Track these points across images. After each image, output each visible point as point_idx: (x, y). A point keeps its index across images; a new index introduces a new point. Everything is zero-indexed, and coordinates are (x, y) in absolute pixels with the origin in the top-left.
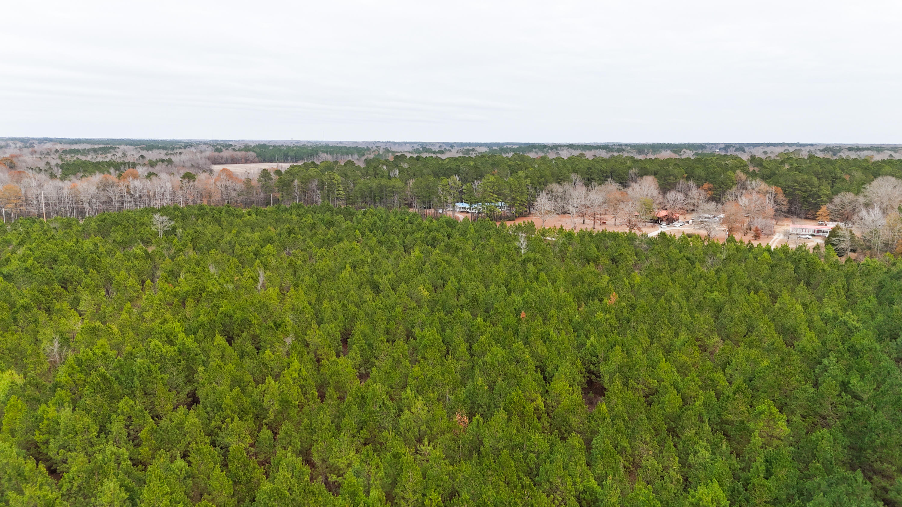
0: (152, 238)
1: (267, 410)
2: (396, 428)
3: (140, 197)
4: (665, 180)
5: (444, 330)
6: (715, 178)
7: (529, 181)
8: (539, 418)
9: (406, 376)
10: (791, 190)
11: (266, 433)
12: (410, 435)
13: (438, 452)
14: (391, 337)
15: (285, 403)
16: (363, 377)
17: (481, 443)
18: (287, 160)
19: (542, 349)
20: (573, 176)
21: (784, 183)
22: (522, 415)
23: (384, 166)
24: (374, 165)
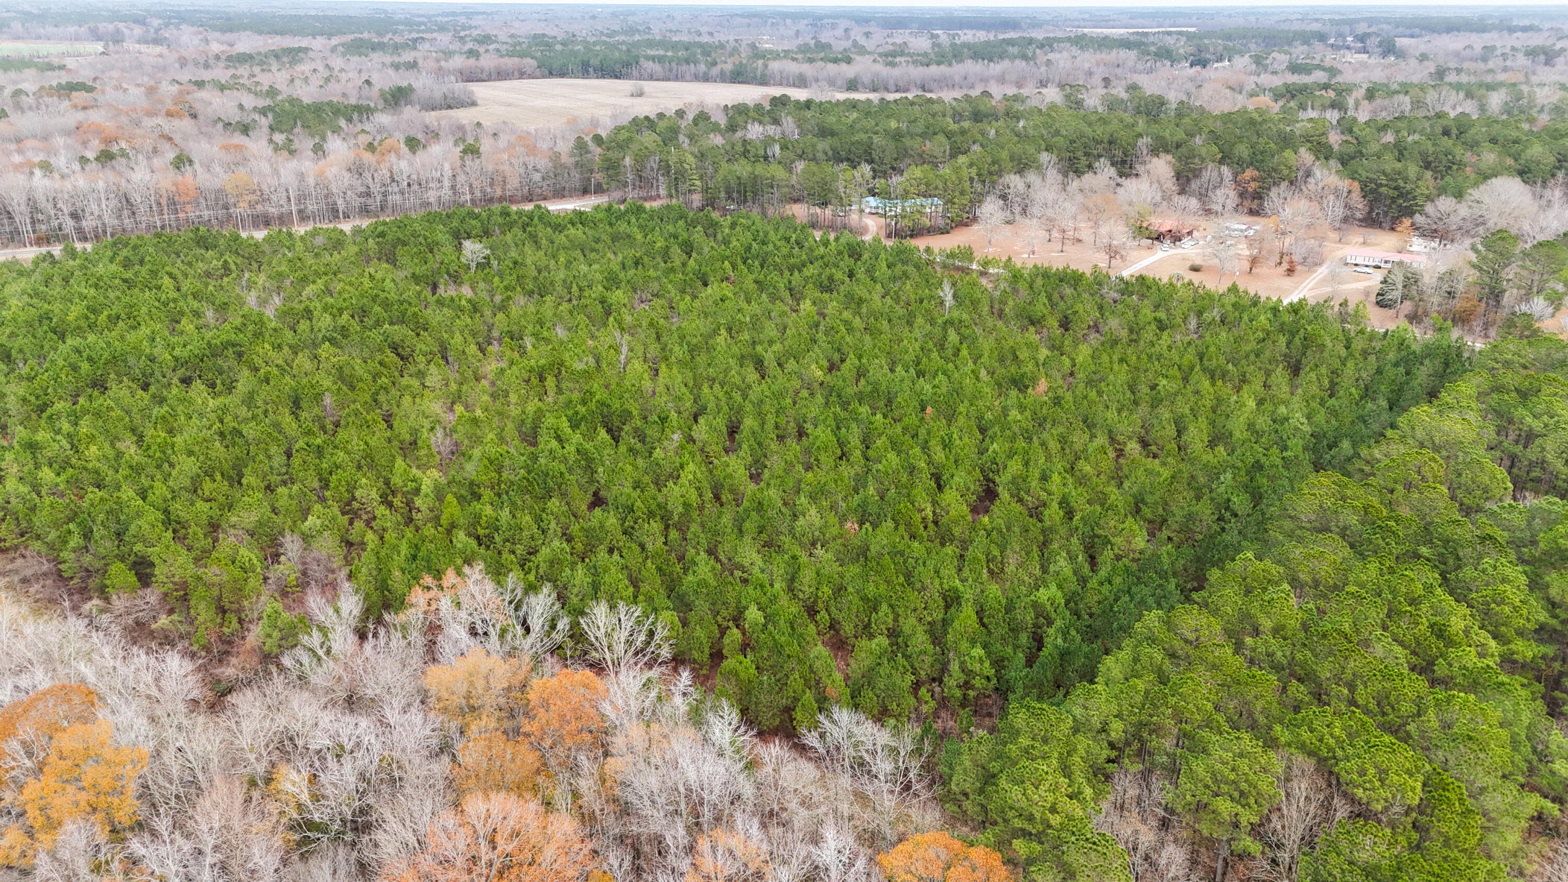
0: (460, 271)
1: (672, 513)
2: (792, 531)
3: (409, 185)
4: (1187, 164)
5: (838, 428)
6: (1262, 161)
7: (974, 171)
8: (926, 527)
9: (800, 481)
10: (1373, 186)
11: (674, 534)
12: (805, 540)
13: (830, 555)
14: (780, 432)
15: (687, 505)
16: (755, 477)
17: (868, 549)
18: (587, 72)
19: (939, 455)
20: (1044, 157)
21: (1364, 174)
22: (908, 525)
23: (756, 125)
24: (740, 120)
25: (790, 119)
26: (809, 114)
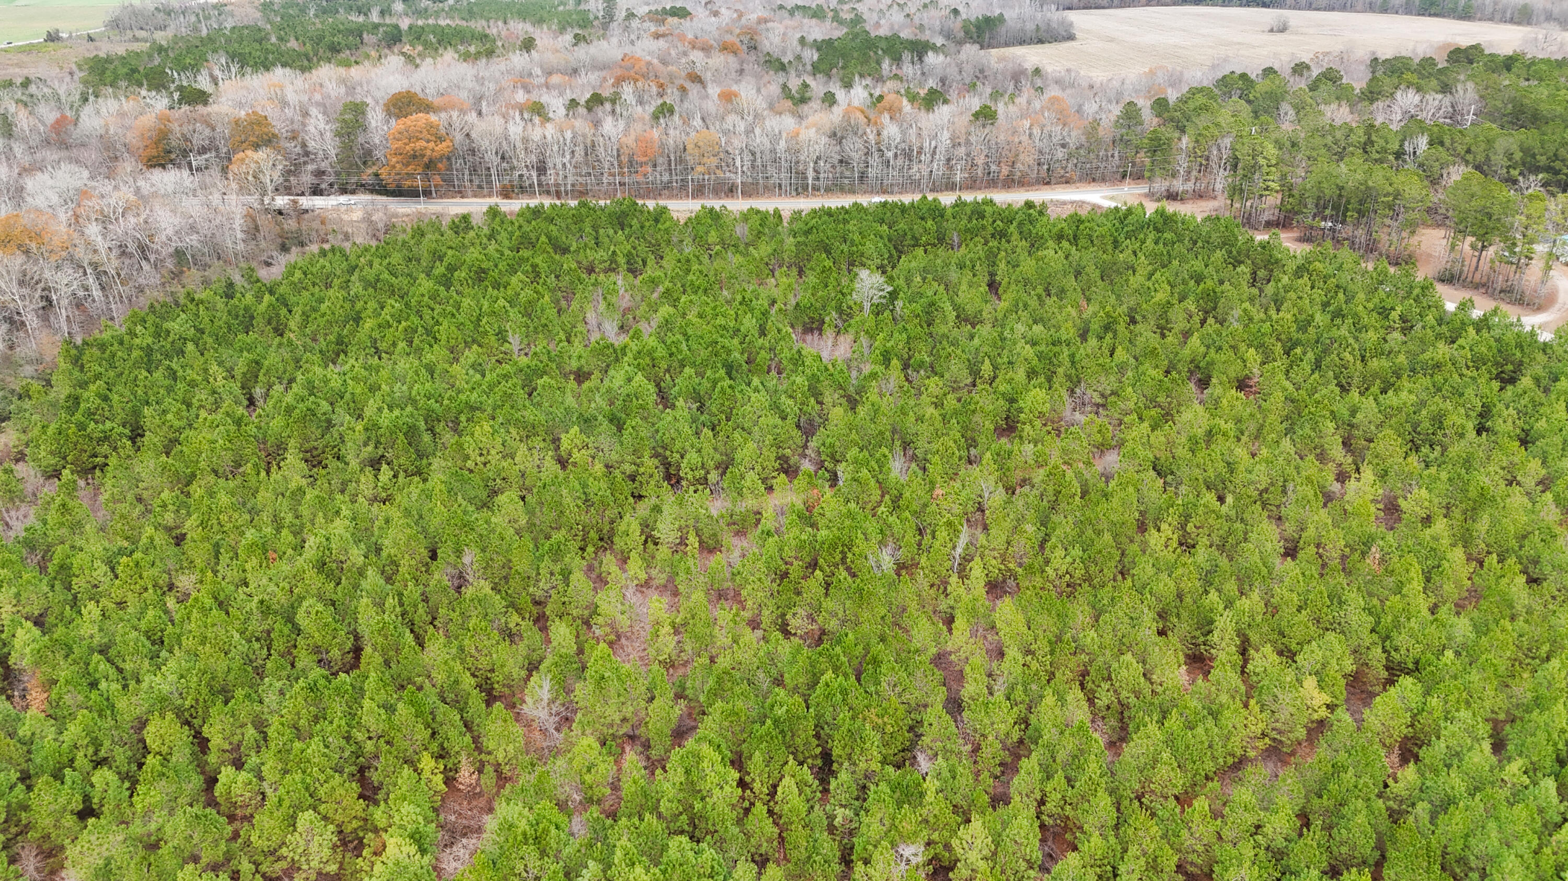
23: (1411, 93)
24: (1387, 83)
25: (1470, 85)
26: (1506, 80)
